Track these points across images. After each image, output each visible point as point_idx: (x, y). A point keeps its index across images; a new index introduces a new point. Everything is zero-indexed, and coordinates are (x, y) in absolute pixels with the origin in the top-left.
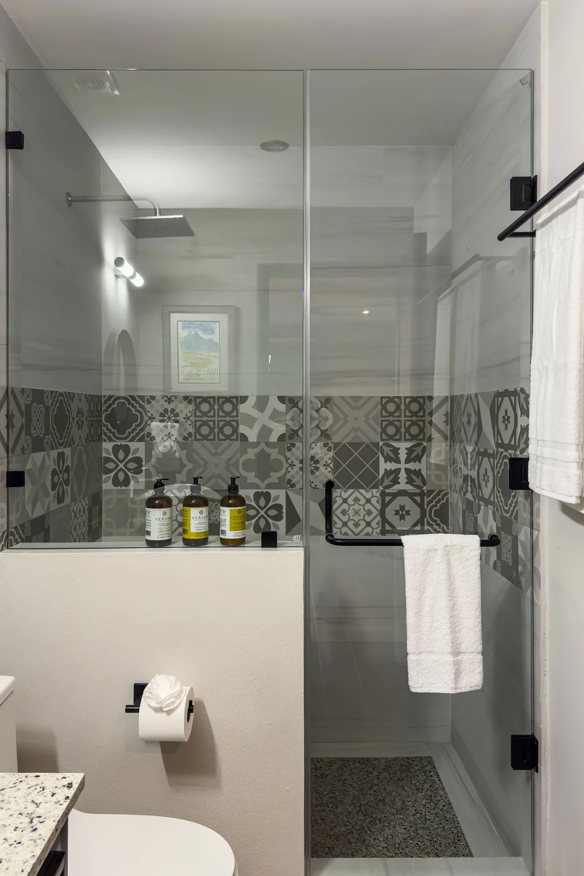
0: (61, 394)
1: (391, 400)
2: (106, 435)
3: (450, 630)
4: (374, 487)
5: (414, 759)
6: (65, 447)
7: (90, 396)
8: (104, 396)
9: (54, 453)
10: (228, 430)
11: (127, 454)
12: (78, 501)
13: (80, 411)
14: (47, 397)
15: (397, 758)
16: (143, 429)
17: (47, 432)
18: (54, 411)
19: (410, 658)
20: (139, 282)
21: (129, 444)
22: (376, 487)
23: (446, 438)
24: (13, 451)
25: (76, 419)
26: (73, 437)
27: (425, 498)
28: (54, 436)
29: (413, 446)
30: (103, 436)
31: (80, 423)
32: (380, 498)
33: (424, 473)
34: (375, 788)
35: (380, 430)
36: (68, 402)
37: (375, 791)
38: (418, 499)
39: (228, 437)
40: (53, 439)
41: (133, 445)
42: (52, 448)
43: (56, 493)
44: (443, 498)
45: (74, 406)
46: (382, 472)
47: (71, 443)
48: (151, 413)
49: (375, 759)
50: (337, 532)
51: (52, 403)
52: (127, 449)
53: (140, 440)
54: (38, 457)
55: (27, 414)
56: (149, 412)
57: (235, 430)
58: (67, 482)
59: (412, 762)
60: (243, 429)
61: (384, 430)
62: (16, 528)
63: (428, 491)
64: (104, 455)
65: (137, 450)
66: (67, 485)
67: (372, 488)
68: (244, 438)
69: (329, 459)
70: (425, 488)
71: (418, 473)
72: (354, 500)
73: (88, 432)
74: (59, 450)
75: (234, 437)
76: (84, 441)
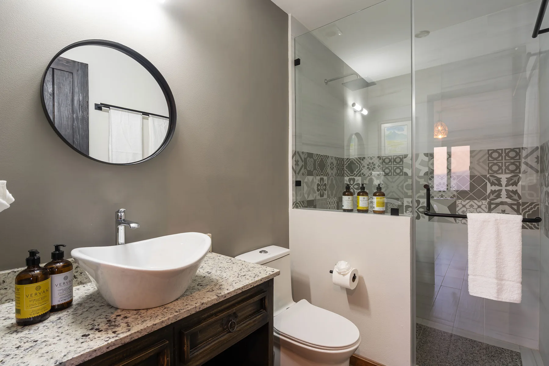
0: (322, 156)
1: (495, 151)
2: (346, 174)
3: (496, 266)
4: (483, 199)
5: (507, 350)
6: (324, 176)
7: (337, 158)
8: (345, 159)
9: (318, 178)
10: (398, 171)
11: (354, 181)
12: (331, 198)
13: (332, 163)
14: (315, 156)
15: (495, 346)
16: (360, 172)
17: (315, 169)
18: (318, 161)
19: (470, 277)
20: (365, 112)
21: (354, 177)
22: (485, 199)
23: (537, 171)
24: (298, 174)
25: (330, 166)
26: (328, 173)
27: (521, 207)
28: (318, 171)
29: (512, 177)
30: (345, 175)
31: (332, 168)
32: (488, 205)
33: (520, 192)
34: (474, 354)
35: (488, 168)
36: (325, 159)
37: (474, 356)
38: (515, 207)
39: (398, 174)
40: (318, 172)
41: (356, 178)
42: (317, 175)
43: (319, 193)
44: (534, 207)
45: (329, 161)
46: (489, 191)
47: (327, 175)
48: (364, 164)
49: (480, 342)
50: (459, 222)
51: (317, 159)
52: (354, 180)
53: (360, 176)
54: (310, 178)
55: (305, 161)
56: (363, 164)
57: (402, 171)
58: (325, 190)
59: (504, 351)
60: (405, 170)
61: (490, 168)
62: (300, 202)
63: (522, 203)
64: (345, 182)
65: (358, 180)
66: (325, 191)
67: (482, 199)
68: (406, 174)
69: (454, 184)
70: (520, 201)
71: (515, 192)
72: (470, 206)
73: (336, 172)
74: (321, 177)
75: (401, 174)
76: (334, 175)
